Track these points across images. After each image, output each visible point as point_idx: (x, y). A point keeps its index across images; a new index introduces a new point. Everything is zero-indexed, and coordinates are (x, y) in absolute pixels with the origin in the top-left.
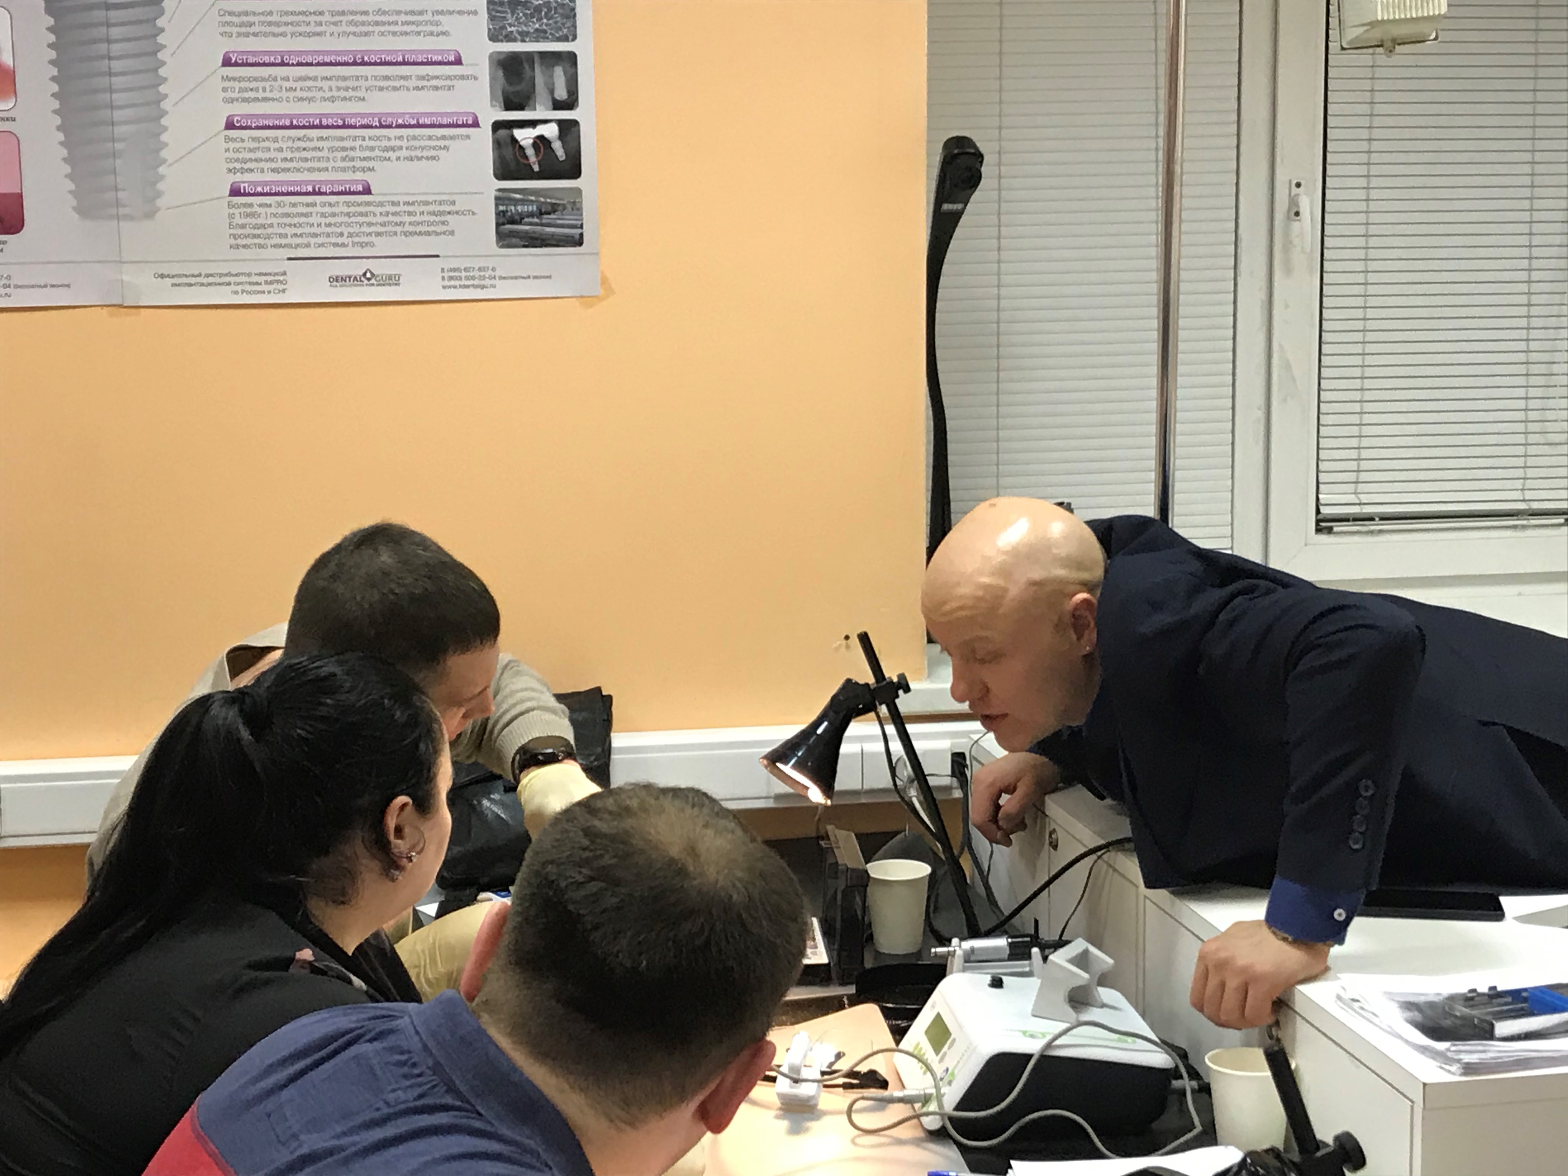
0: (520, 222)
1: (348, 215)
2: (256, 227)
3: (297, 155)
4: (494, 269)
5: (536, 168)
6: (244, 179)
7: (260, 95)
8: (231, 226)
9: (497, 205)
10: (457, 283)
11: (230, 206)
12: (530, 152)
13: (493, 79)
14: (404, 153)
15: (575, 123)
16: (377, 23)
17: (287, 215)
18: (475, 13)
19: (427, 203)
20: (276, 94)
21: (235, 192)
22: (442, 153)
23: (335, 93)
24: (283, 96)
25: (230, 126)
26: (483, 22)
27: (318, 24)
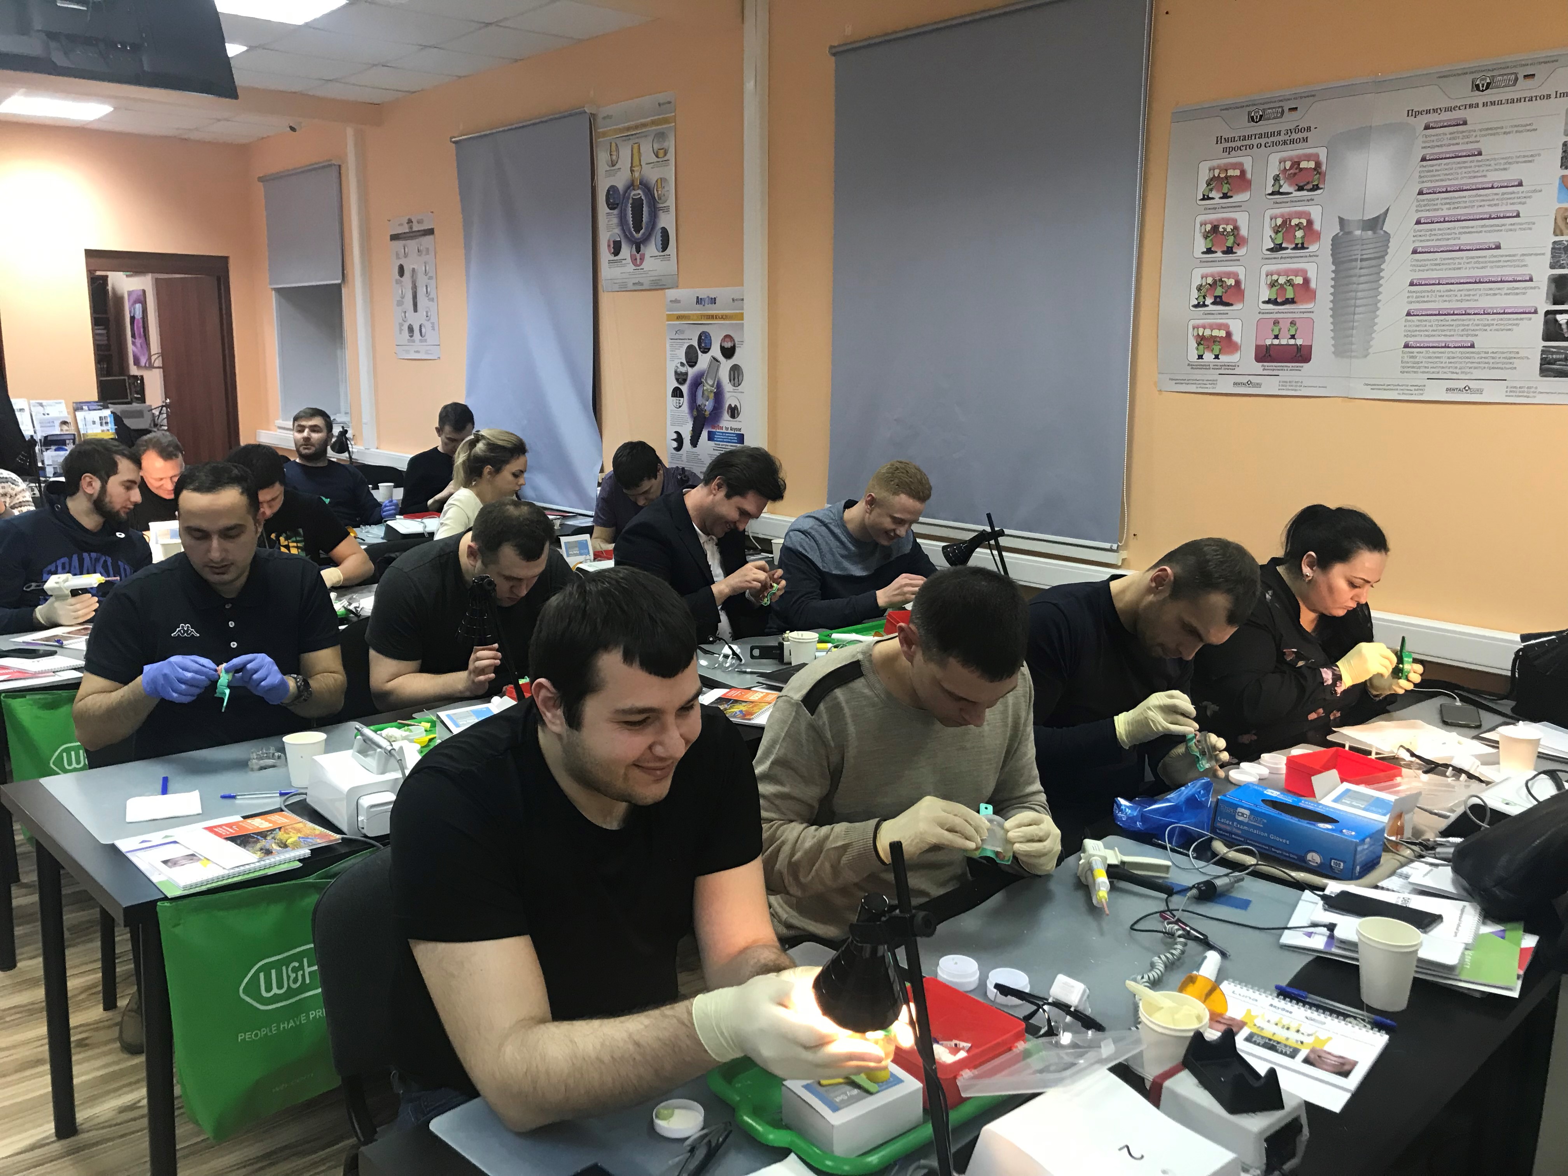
0: (1552, 364)
1: (1460, 358)
2: (1414, 363)
3: (1439, 328)
4: (1536, 388)
6: (1411, 340)
7: (1425, 299)
8: (1402, 362)
9: (1542, 355)
10: (1514, 394)
11: (1403, 352)
12: (1564, 327)
13: (1549, 288)
14: (1495, 327)
16: (1490, 262)
17: (1430, 358)
18: (1543, 254)
19: (1503, 353)
20: (1433, 299)
21: (1406, 346)
22: (1514, 327)
23: (1463, 298)
24: (1437, 299)
25: (1409, 314)
26: (1548, 258)
27: (1460, 264)
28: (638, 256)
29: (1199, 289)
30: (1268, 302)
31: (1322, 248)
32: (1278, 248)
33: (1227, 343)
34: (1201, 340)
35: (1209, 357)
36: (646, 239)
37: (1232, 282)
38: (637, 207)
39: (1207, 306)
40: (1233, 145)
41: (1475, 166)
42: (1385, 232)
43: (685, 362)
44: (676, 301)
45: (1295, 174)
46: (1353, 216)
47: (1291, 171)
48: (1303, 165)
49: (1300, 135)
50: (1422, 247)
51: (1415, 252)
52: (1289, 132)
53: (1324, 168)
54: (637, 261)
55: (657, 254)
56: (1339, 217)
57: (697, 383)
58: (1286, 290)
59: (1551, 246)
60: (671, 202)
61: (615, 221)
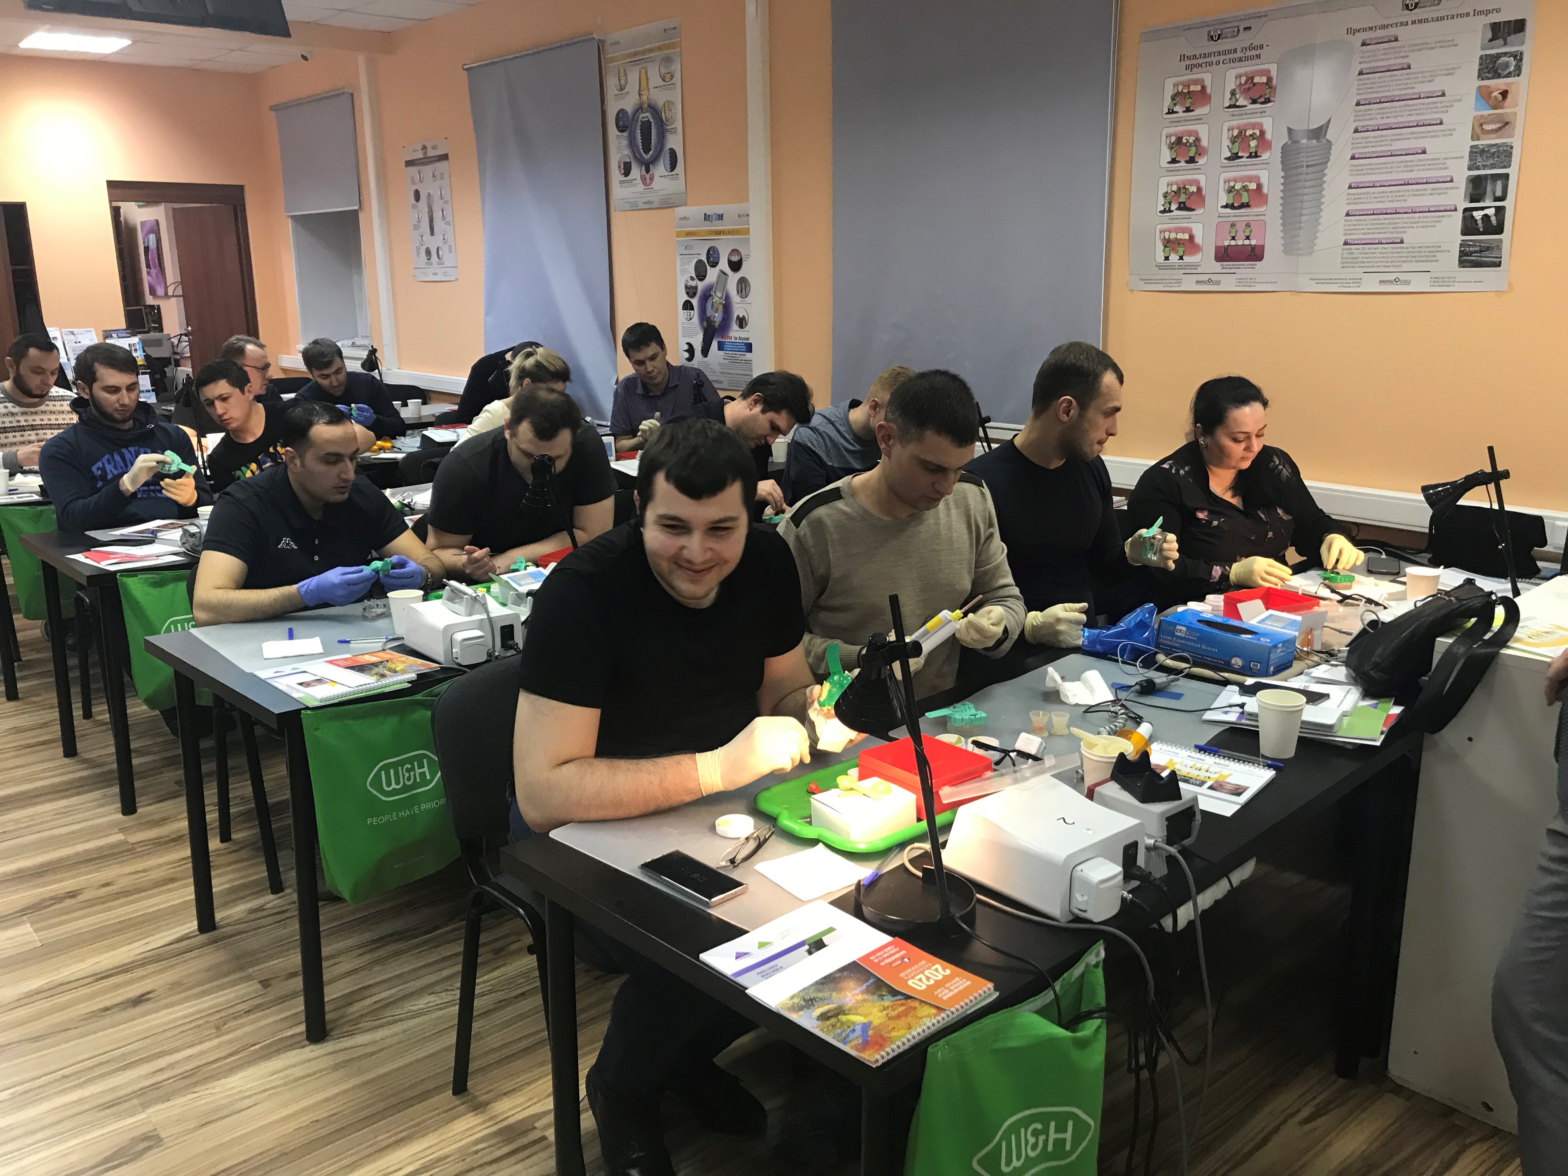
0: (1470, 256)
1: (1392, 253)
2: (1352, 259)
3: (1374, 226)
4: (1456, 278)
5: (1481, 230)
6: (1350, 238)
7: (1362, 201)
8: (1342, 258)
9: (1460, 248)
10: (1436, 284)
11: (1343, 249)
12: (1480, 222)
13: (1467, 188)
14: (1421, 224)
15: (1503, 208)
16: (1417, 165)
17: (1366, 253)
18: (1462, 157)
19: (1428, 247)
20: (1369, 200)
21: (1346, 243)
22: (1437, 224)
23: (1394, 199)
24: (1371, 201)
25: (1347, 215)
26: (1466, 161)
27: (1391, 168)
28: (648, 176)
29: (1165, 195)
30: (1226, 206)
31: (1272, 156)
32: (1235, 157)
33: (1190, 245)
34: (1168, 243)
35: (1174, 258)
36: (655, 160)
37: (1193, 189)
38: (646, 129)
39: (1172, 211)
40: (1195, 62)
41: (1405, 79)
42: (1328, 140)
43: (694, 276)
44: (685, 218)
45: (1249, 89)
46: (1300, 126)
47: (1246, 86)
48: (1257, 80)
49: (1254, 53)
50: (1360, 153)
51: (1353, 158)
52: (1244, 49)
53: (1274, 82)
54: (647, 181)
55: (667, 173)
56: (1288, 128)
57: (706, 296)
58: (1241, 195)
59: (1469, 150)
60: (678, 124)
61: (625, 142)
